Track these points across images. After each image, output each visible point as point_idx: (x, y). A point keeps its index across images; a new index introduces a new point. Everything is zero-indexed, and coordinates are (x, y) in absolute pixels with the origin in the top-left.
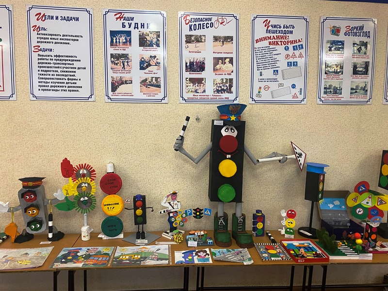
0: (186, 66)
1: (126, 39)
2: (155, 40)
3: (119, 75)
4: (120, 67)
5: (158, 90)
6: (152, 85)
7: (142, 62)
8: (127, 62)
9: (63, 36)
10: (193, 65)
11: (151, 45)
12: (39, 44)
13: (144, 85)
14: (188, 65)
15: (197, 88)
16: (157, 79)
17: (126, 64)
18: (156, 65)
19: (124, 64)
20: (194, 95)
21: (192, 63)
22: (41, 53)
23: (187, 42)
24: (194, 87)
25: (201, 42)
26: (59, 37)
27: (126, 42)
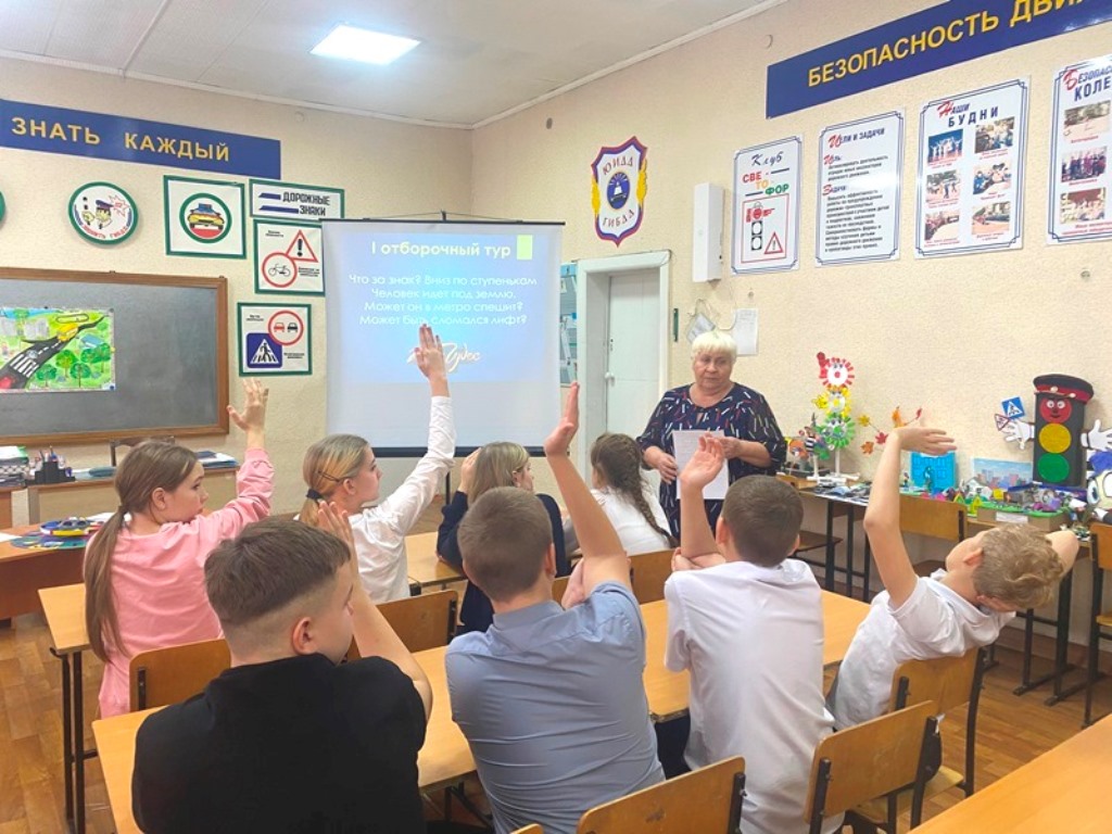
0: (1064, 171)
1: (954, 145)
2: (1004, 135)
3: (937, 210)
4: (940, 196)
5: (1001, 226)
6: (994, 219)
7: (978, 180)
8: (953, 185)
9: (862, 162)
10: (1079, 166)
11: (996, 146)
12: (831, 182)
13: (979, 220)
14: (1068, 167)
15: (1085, 210)
16: (1002, 205)
17: (950, 188)
18: (1003, 180)
19: (947, 190)
20: (1077, 226)
21: (1075, 165)
22: (832, 195)
23: (1068, 123)
24: (1078, 209)
25: (1100, 116)
26: (856, 166)
27: (954, 150)
